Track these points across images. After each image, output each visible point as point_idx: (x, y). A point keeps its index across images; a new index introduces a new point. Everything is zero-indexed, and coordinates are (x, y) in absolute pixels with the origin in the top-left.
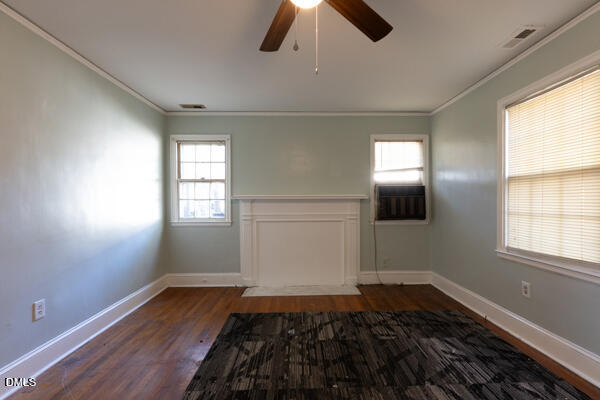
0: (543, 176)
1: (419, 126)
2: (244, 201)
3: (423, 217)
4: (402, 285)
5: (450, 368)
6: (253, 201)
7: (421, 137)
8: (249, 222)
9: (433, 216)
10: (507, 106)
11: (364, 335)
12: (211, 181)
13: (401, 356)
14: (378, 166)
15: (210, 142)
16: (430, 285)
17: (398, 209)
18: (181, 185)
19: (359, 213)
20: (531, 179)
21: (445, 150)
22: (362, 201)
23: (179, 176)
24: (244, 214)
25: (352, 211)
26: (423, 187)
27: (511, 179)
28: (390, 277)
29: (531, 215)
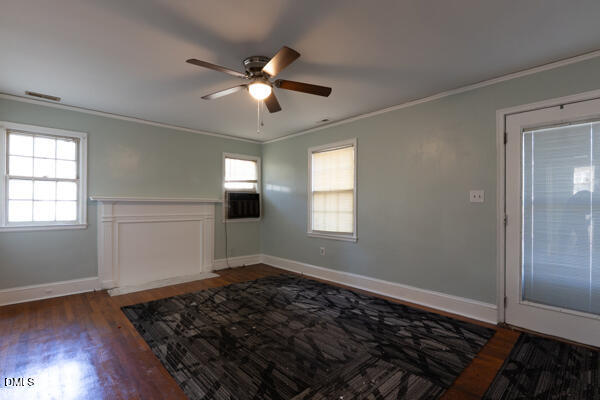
0: (330, 192)
1: (254, 150)
2: (105, 202)
3: (257, 216)
4: (244, 267)
5: (298, 296)
6: (115, 203)
7: (255, 158)
8: (110, 224)
9: (263, 215)
10: (313, 153)
11: (244, 294)
12: (57, 180)
13: (272, 298)
14: (227, 177)
15: (57, 137)
16: (261, 264)
17: (243, 211)
18: (11, 182)
19: (213, 213)
20: (325, 193)
21: (271, 169)
22: (216, 204)
23: (8, 172)
24: (103, 215)
25: (208, 212)
26: (258, 195)
27: (315, 192)
28: (236, 262)
29: (325, 212)
